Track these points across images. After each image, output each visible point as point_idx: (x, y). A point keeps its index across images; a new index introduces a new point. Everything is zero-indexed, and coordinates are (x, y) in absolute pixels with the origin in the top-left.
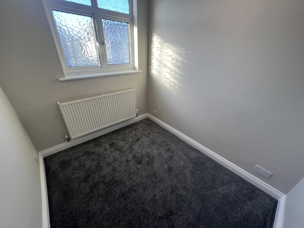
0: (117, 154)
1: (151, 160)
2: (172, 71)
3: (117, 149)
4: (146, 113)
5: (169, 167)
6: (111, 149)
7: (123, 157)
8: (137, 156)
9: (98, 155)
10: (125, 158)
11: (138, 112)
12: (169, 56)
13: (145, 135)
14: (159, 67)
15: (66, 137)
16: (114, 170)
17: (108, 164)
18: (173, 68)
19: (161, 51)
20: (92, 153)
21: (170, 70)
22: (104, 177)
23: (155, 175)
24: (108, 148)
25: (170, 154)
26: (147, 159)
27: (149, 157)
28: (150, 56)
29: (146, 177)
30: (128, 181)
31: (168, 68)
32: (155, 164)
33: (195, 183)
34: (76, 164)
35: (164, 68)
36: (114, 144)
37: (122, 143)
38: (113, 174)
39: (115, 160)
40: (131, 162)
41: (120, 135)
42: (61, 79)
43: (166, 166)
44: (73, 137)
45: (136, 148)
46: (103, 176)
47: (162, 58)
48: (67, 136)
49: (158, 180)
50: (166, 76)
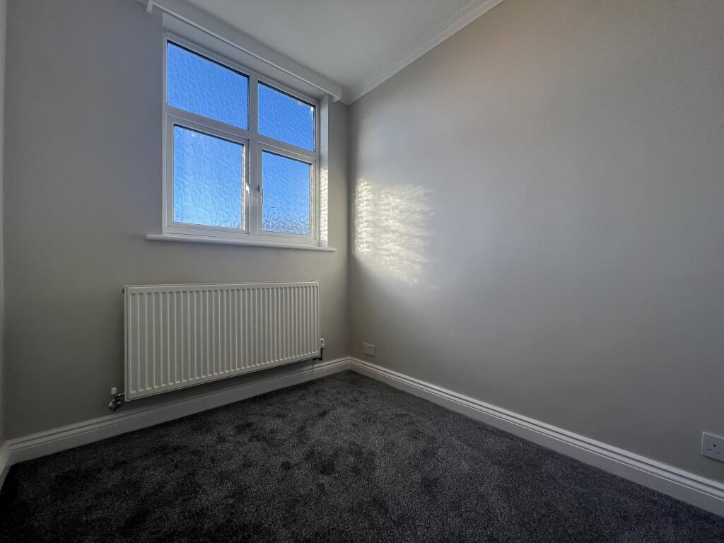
0: (255, 449)
1: (363, 463)
2: (402, 235)
3: (258, 438)
4: (345, 356)
5: (425, 479)
6: (239, 438)
7: (276, 455)
8: (319, 453)
9: (195, 453)
10: (281, 460)
11: (323, 345)
12: (393, 209)
13: (344, 404)
14: (373, 235)
15: (110, 391)
16: (240, 494)
17: (223, 477)
18: (403, 229)
19: (376, 205)
20: (177, 449)
21: (398, 234)
22: (201, 514)
23: (379, 503)
24: (230, 435)
25: (422, 444)
26: (352, 459)
27: (359, 454)
28: (354, 219)
29: (351, 510)
30: (284, 526)
31: (393, 232)
32: (378, 472)
33: (527, 526)
34: (113, 479)
35: (385, 235)
36: (249, 425)
37: (272, 424)
38: (232, 506)
39: (247, 465)
40: (299, 469)
41: (271, 405)
42: (150, 236)
43: (416, 476)
44: (132, 392)
45: (317, 433)
46: (198, 514)
47: (377, 217)
48: (114, 390)
49: (394, 518)
50: (390, 250)
